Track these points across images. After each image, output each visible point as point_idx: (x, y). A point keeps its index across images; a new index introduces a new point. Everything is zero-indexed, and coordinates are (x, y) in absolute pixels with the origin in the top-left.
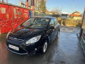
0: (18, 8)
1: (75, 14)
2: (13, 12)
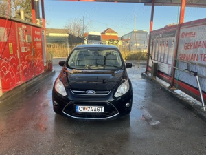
0: (25, 27)
1: (107, 34)
2: (19, 36)
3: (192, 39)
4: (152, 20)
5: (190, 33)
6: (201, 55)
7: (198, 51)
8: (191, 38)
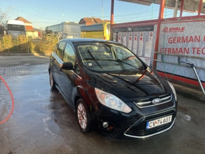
3: (180, 34)
4: (112, 13)
5: (177, 29)
6: (194, 48)
7: (190, 45)
8: (178, 33)
